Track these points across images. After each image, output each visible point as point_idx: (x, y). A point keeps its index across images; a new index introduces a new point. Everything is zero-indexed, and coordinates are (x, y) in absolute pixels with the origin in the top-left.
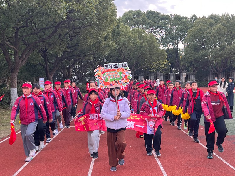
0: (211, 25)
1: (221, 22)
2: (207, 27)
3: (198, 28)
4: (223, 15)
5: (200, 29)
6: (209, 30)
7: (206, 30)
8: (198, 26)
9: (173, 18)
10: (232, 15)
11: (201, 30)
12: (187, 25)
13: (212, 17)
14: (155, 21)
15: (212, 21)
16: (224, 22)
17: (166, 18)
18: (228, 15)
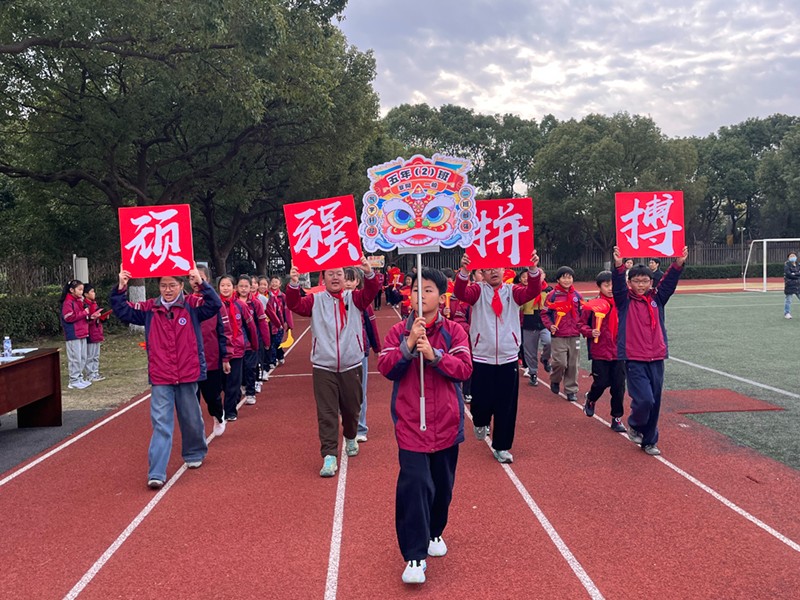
0: (589, 139)
1: (611, 132)
2: (580, 144)
3: (558, 146)
4: (616, 117)
5: (563, 148)
6: (584, 150)
7: (578, 150)
8: (558, 142)
9: (501, 122)
10: (635, 116)
11: (566, 152)
12: (535, 140)
13: (591, 121)
14: (460, 131)
15: (591, 129)
16: (617, 132)
17: (486, 122)
18: (626, 116)
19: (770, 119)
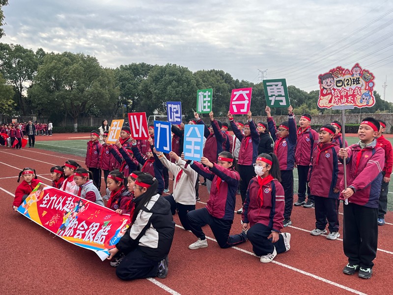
0: (66, 64)
1: (77, 62)
3: (51, 65)
6: (65, 69)
7: (62, 68)
13: (66, 55)
15: (67, 59)
16: (80, 62)
19: (140, 64)
